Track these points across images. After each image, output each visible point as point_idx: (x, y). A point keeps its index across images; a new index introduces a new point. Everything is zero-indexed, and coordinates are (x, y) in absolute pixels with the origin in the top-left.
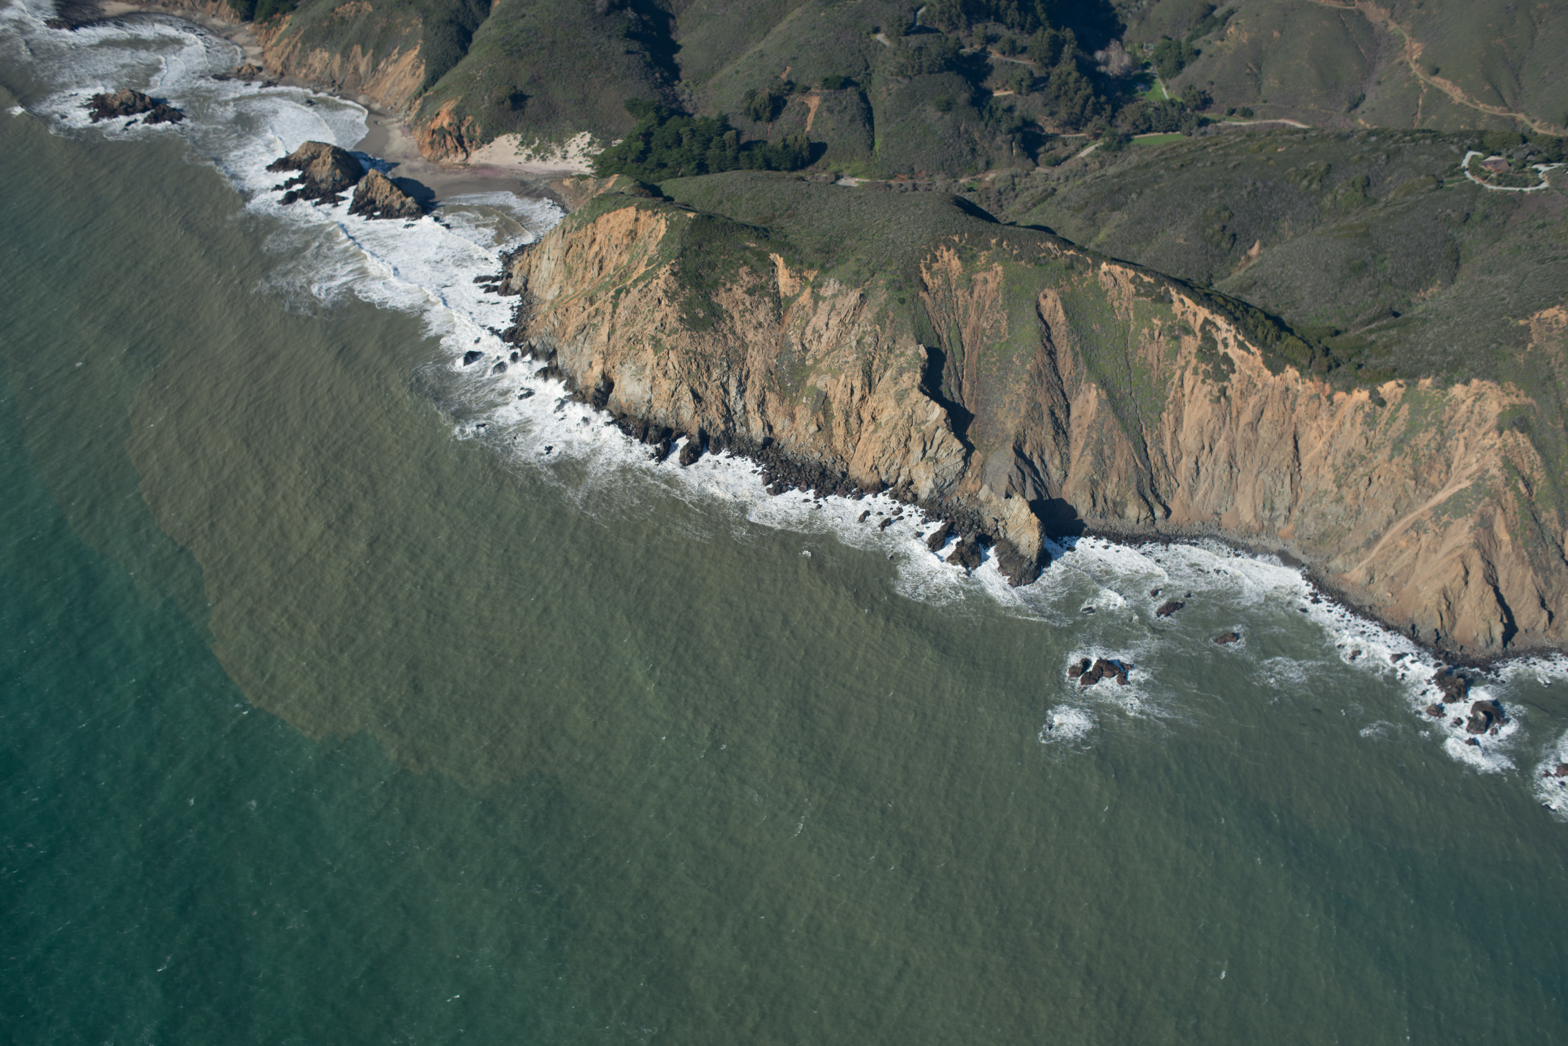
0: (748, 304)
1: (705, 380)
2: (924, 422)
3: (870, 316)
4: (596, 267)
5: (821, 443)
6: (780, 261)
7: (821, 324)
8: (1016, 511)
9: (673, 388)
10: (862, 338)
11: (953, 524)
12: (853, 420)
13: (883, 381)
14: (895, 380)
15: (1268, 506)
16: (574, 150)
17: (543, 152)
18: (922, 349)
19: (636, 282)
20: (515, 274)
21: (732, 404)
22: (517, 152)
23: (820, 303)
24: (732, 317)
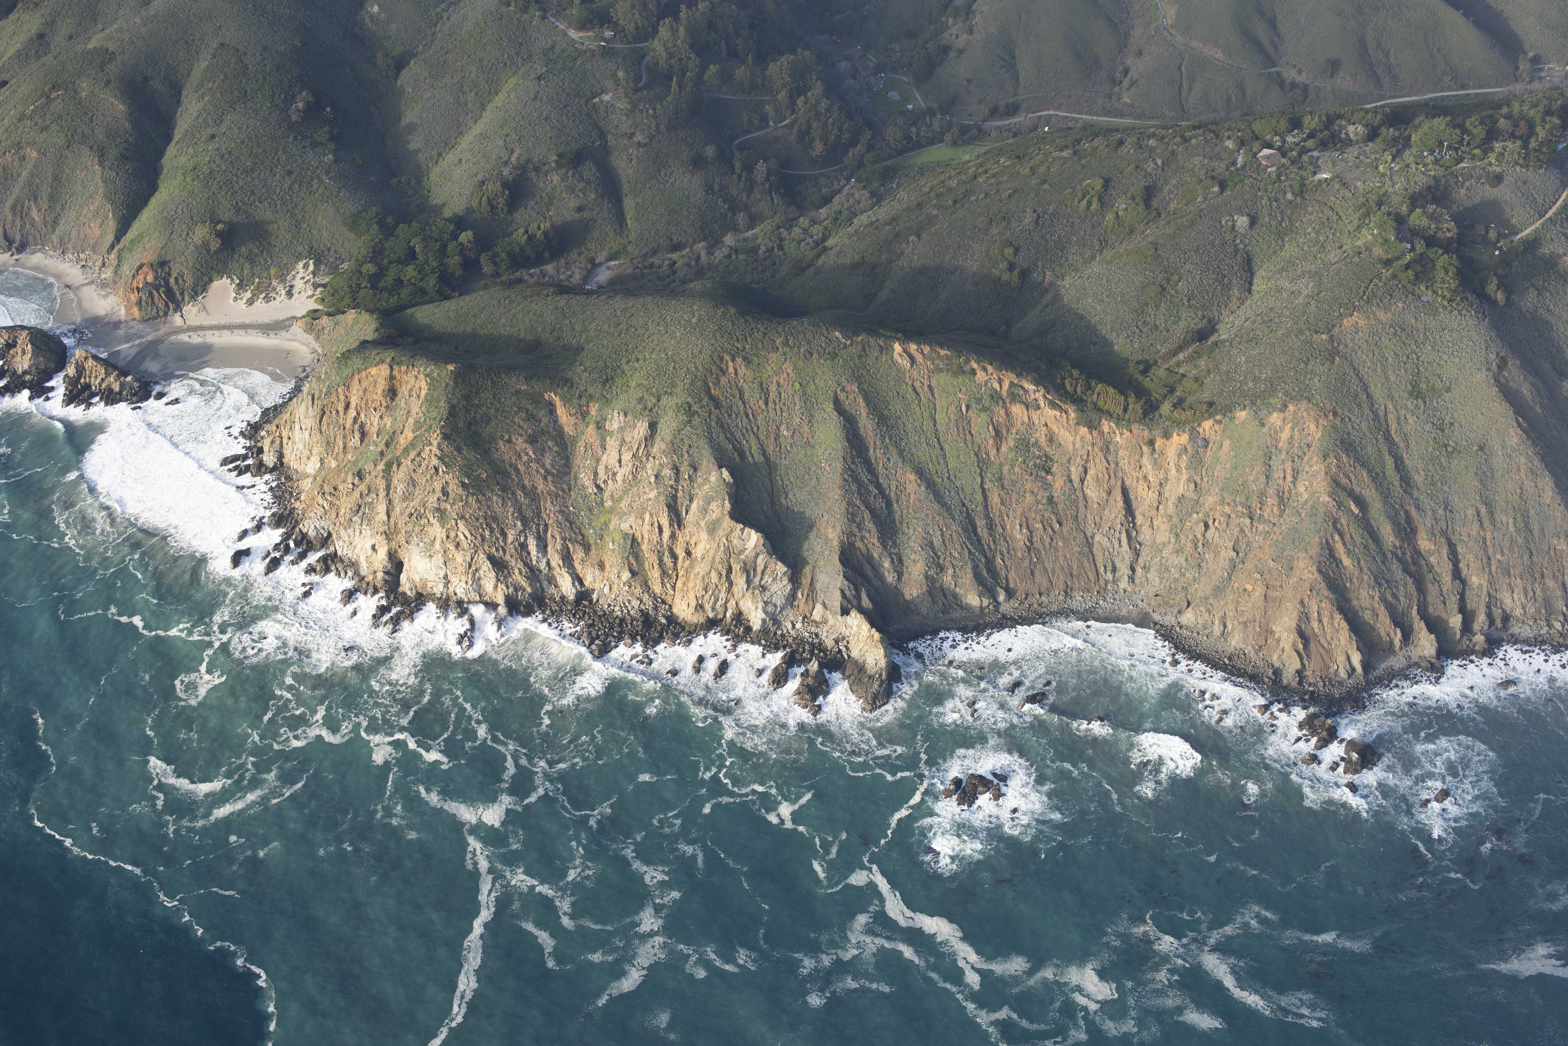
0: (531, 453)
1: (502, 543)
2: (741, 552)
3: (663, 446)
4: (357, 436)
5: (638, 591)
6: (557, 400)
7: (613, 462)
8: (855, 628)
9: (468, 559)
10: (659, 471)
11: (793, 653)
12: (667, 560)
13: (691, 512)
14: (704, 510)
15: (1109, 568)
16: (299, 284)
17: (265, 291)
18: (726, 474)
19: (406, 451)
20: (266, 449)
21: (534, 563)
22: (236, 299)
23: (608, 439)
24: (517, 470)
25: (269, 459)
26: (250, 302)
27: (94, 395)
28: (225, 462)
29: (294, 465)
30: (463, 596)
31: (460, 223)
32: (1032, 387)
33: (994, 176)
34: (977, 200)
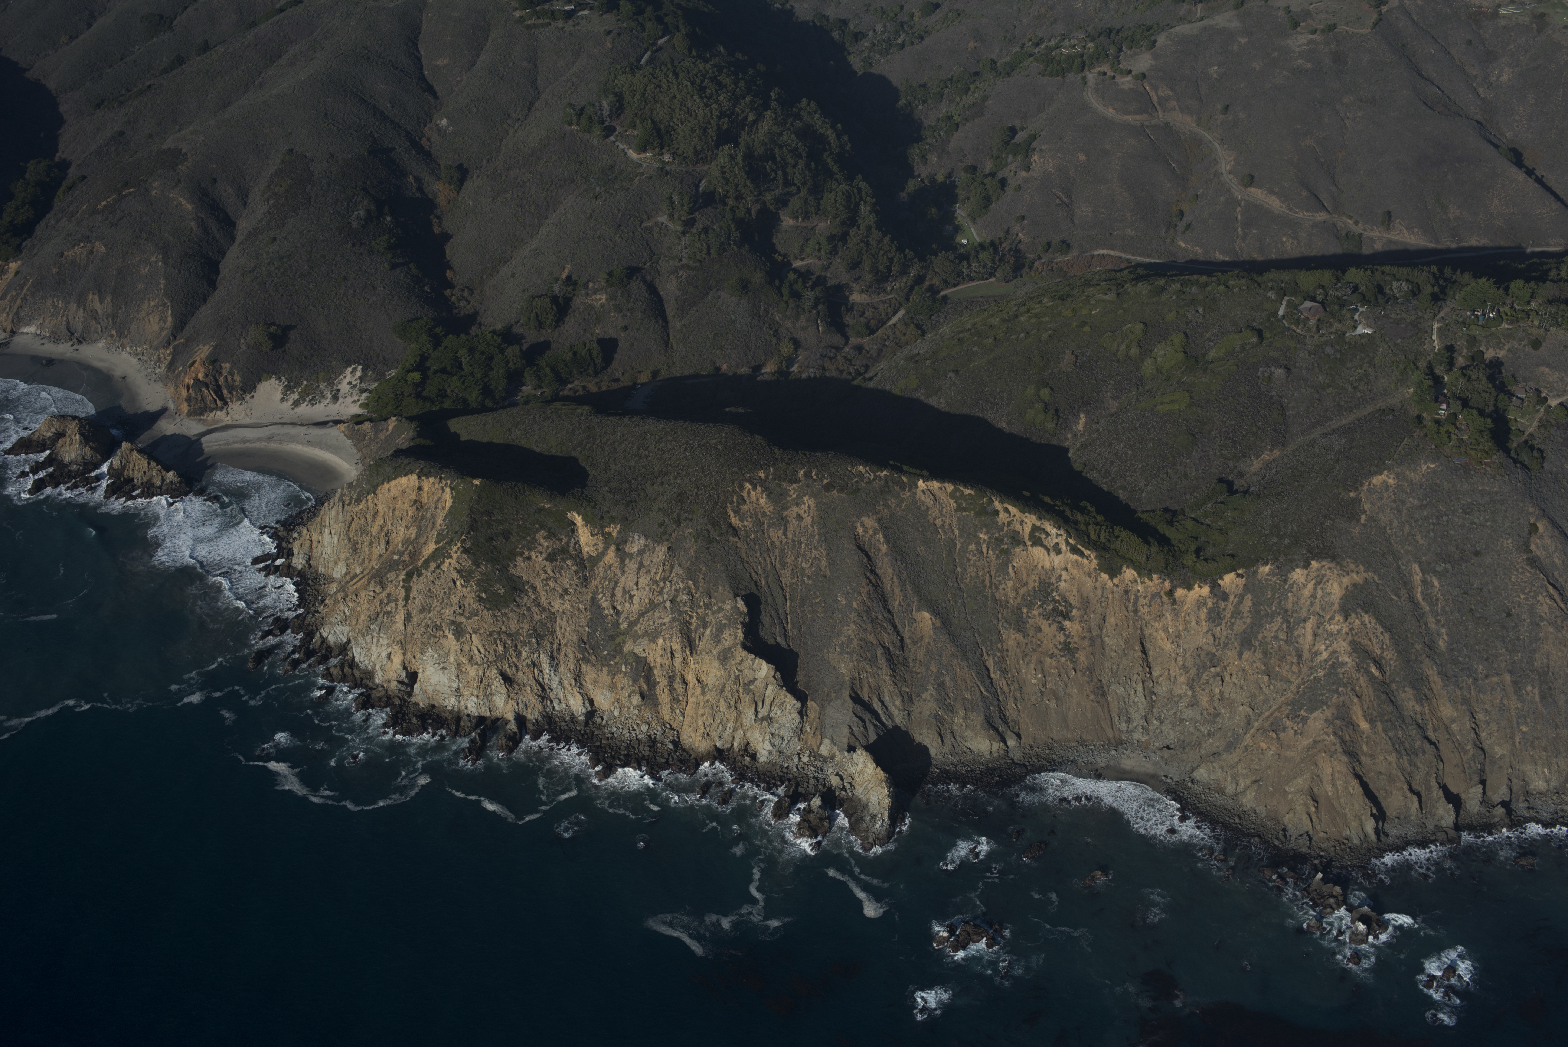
0: (549, 571)
1: (515, 660)
2: (752, 682)
3: (681, 572)
4: (383, 543)
5: (647, 715)
6: (579, 520)
7: (631, 584)
8: (860, 766)
9: (481, 673)
10: (676, 596)
11: (797, 787)
12: (678, 685)
13: (704, 640)
14: (717, 639)
15: (1124, 718)
16: (345, 388)
17: (312, 394)
18: (740, 603)
19: (427, 563)
20: (295, 551)
21: (546, 681)
22: (283, 400)
23: (627, 561)
24: (534, 588)
25: (298, 561)
26: (296, 404)
27: (135, 488)
28: (256, 561)
29: (322, 569)
30: (473, 710)
31: (508, 337)
32: (1054, 531)
33: (1035, 316)
34: (1017, 339)
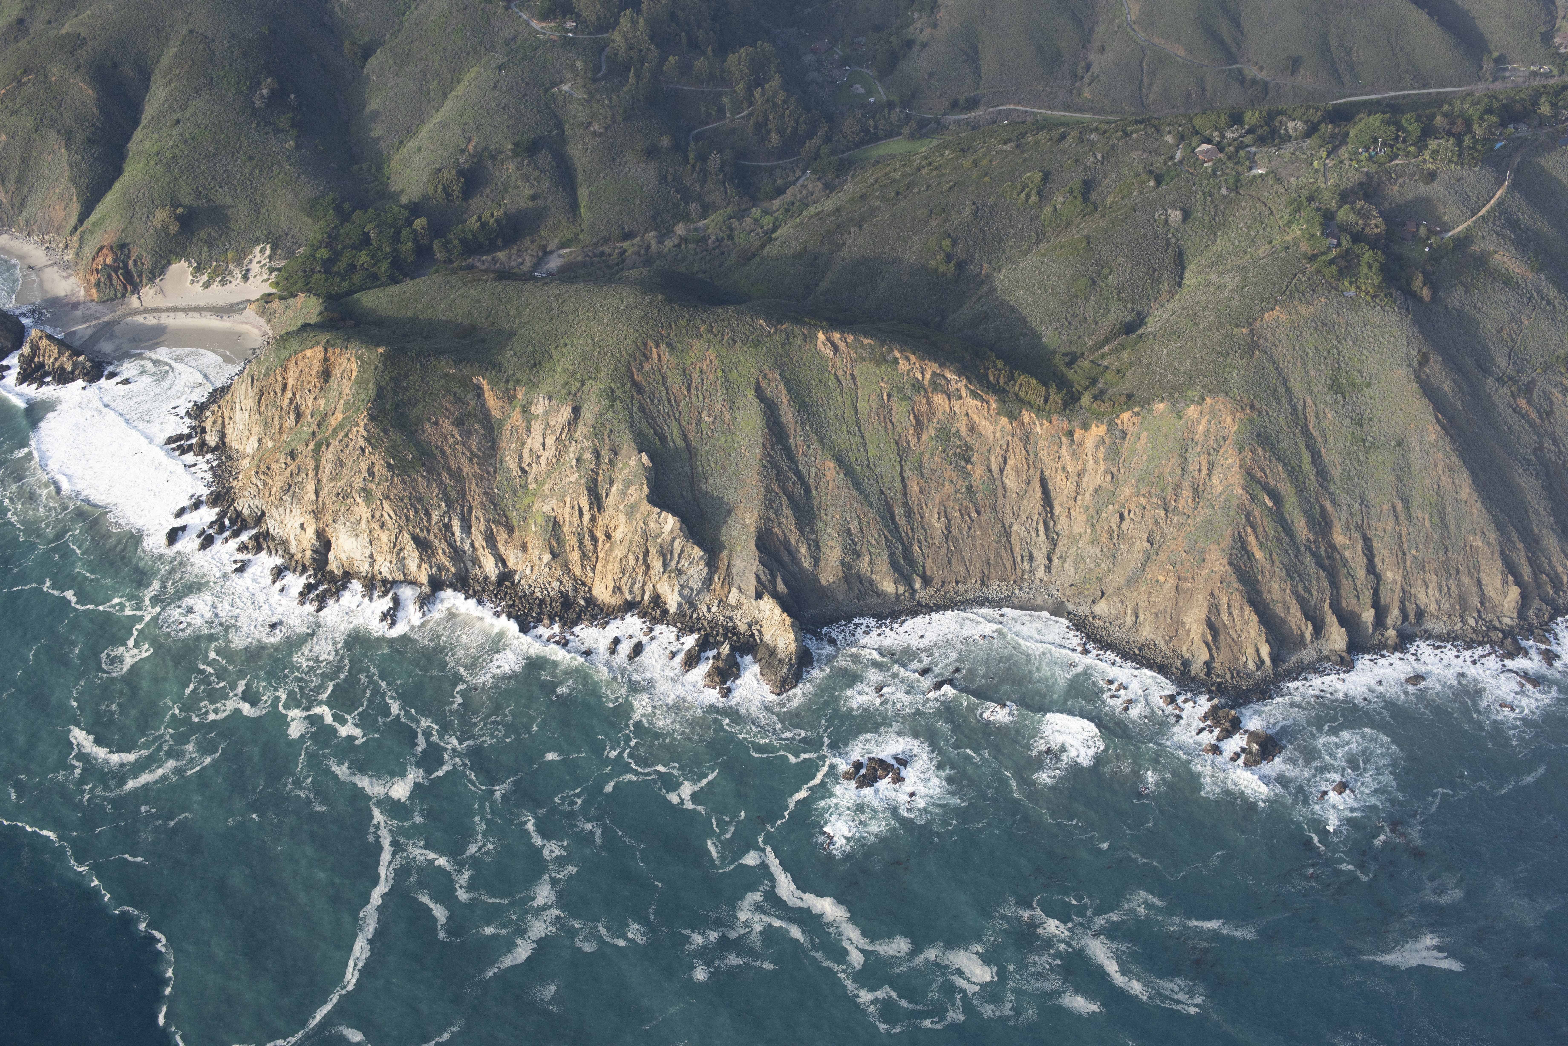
0: (457, 436)
1: (426, 524)
2: (658, 535)
3: (585, 430)
4: (293, 416)
5: (558, 572)
6: (485, 384)
7: (537, 445)
8: (768, 613)
9: (393, 538)
10: (581, 455)
11: (707, 636)
12: (587, 542)
13: (611, 496)
14: (623, 494)
15: (1026, 558)
16: (255, 268)
17: (221, 275)
18: (645, 458)
19: (335, 432)
20: (208, 429)
21: (458, 543)
22: (192, 282)
23: (533, 422)
24: (443, 452)
25: (211, 439)
26: (207, 285)
27: (47, 374)
28: (170, 440)
29: (235, 445)
30: (388, 575)
31: (415, 209)
32: (954, 377)
33: (937, 168)
34: (919, 193)
